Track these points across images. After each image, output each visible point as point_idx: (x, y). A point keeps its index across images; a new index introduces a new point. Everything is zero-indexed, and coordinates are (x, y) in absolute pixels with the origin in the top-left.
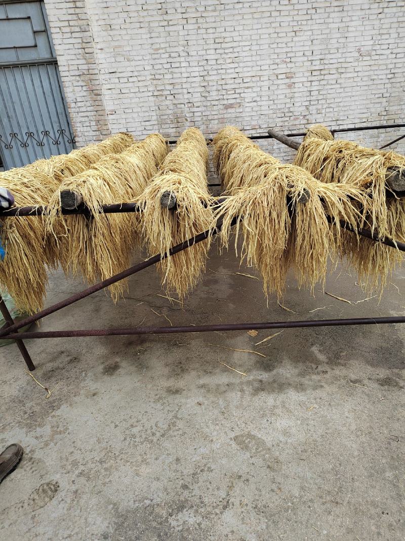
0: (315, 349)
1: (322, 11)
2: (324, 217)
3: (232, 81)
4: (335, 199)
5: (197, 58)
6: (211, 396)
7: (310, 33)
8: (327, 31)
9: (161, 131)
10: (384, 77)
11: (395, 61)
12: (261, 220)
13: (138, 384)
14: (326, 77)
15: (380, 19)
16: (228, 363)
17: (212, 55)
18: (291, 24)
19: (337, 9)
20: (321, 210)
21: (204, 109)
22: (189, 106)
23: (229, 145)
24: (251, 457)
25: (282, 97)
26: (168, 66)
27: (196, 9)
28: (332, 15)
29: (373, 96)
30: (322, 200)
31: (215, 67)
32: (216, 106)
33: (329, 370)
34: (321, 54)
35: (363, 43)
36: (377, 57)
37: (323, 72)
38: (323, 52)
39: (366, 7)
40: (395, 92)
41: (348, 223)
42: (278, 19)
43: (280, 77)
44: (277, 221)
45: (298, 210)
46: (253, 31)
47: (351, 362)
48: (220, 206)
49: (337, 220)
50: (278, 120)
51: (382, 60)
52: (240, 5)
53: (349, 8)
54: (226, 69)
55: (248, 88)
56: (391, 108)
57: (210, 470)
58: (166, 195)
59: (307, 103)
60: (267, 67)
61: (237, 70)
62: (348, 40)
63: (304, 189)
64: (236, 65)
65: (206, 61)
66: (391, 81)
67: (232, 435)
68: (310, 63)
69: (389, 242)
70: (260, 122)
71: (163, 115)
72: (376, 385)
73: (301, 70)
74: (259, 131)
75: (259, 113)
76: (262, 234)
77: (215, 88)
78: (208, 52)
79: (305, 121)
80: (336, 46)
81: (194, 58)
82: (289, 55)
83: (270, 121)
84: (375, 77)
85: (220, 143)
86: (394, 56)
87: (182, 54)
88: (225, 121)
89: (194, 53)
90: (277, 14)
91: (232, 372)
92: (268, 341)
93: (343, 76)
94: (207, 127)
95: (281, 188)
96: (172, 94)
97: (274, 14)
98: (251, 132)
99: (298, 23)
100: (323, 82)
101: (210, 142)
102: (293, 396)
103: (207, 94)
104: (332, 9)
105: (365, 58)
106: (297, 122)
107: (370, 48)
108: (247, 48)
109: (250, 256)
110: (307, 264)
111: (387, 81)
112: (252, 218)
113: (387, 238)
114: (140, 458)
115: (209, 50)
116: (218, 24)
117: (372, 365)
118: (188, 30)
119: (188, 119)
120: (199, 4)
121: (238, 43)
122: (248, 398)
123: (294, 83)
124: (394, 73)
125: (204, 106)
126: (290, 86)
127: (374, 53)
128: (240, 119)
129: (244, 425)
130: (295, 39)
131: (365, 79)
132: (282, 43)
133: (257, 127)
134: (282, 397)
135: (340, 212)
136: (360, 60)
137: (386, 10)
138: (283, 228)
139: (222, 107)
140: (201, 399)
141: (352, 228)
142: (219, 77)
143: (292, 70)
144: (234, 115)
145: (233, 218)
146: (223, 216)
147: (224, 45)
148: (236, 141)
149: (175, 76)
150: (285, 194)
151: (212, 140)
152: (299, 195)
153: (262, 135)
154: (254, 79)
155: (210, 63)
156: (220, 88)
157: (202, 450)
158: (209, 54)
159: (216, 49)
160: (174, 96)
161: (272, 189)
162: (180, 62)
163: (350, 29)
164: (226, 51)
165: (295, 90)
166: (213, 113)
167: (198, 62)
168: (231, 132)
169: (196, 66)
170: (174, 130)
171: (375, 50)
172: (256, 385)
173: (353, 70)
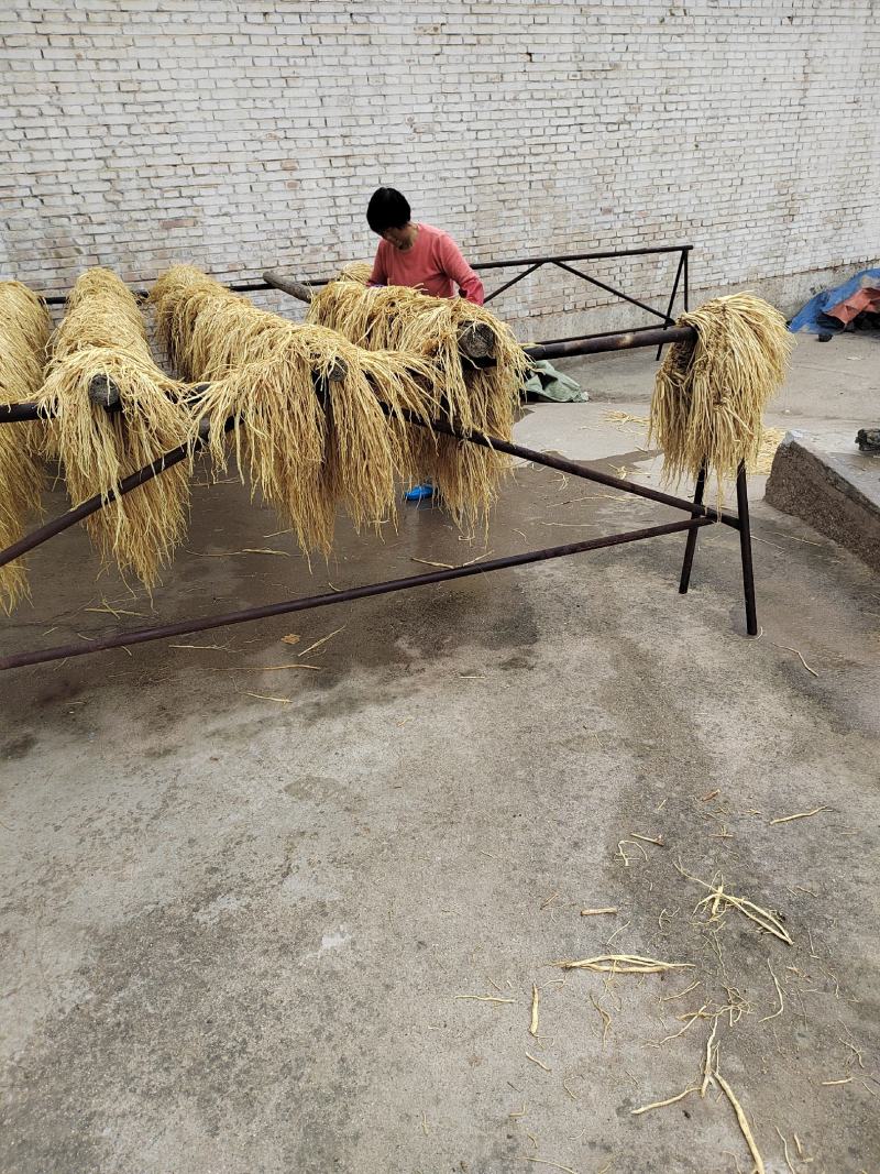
0: (402, 644)
1: (331, 40)
2: (376, 403)
3: (171, 171)
4: (389, 375)
5: (85, 121)
6: (234, 743)
7: (314, 83)
8: (348, 82)
9: (20, 276)
10: (462, 174)
11: (476, 144)
12: (275, 416)
13: (85, 758)
14: (360, 171)
15: (440, 66)
16: (255, 691)
17: (116, 116)
18: (277, 62)
19: (359, 40)
20: (369, 393)
21: (116, 228)
22: (81, 221)
23: (190, 302)
24: (318, 805)
25: (282, 206)
26: (19, 135)
27: (65, 15)
28: (352, 51)
29: (448, 210)
30: (369, 377)
31: (127, 141)
32: (144, 223)
33: (427, 666)
34: (342, 126)
35: (416, 109)
36: (445, 136)
37: (351, 162)
38: (346, 123)
39: (411, 40)
40: (484, 203)
41: (414, 413)
42: (248, 51)
43: (270, 166)
44: (301, 416)
45: (334, 393)
46: (198, 71)
47: (460, 649)
48: (200, 399)
49: (397, 407)
50: (279, 253)
51: (453, 141)
52: (164, 18)
53: (381, 40)
54: (153, 146)
55: (207, 186)
56: (482, 233)
57: (251, 838)
58: (99, 381)
59: (332, 221)
60: (239, 146)
61: (177, 149)
62: (390, 100)
63: (337, 358)
64: (174, 139)
65: (105, 128)
66: (475, 181)
67: (282, 785)
68: (323, 142)
69: (478, 439)
70: (244, 257)
71: (19, 242)
72: (499, 672)
73: (309, 154)
74: (245, 275)
75: (238, 238)
76: (280, 439)
77: (134, 184)
78: (108, 109)
79: (333, 257)
80: (369, 110)
81: (76, 120)
82: (281, 124)
83: (265, 254)
84: (447, 174)
85: (166, 298)
86: (473, 135)
87: (47, 110)
88: (169, 254)
89: (76, 110)
90: (245, 40)
91: (264, 702)
92: (321, 647)
93: (389, 169)
94: (129, 267)
95: (300, 361)
96: (36, 196)
97: (237, 40)
98: (229, 277)
99: (288, 61)
100: (353, 181)
101: (142, 298)
102: (373, 712)
103: (118, 198)
104: (349, 40)
105: (424, 138)
106: (318, 258)
107: (429, 118)
108: (193, 106)
109: (265, 479)
110: (363, 486)
111: (468, 182)
112: (260, 414)
113: (475, 432)
114: (119, 859)
115: (111, 106)
116: (121, 53)
117: (492, 647)
118: (54, 60)
119: (82, 249)
120: (71, 7)
121: (170, 93)
122: (297, 731)
123: (300, 180)
124: (478, 168)
125: (115, 223)
126: (294, 185)
127: (437, 128)
128: (201, 251)
129: (298, 769)
130: (288, 93)
131: (430, 177)
132: (263, 99)
133: (239, 267)
134: (356, 717)
135: (399, 396)
136: (416, 140)
137: (447, 50)
138: (313, 428)
139: (156, 225)
140: (215, 753)
141: (422, 419)
142: (137, 162)
143: (292, 155)
144: (185, 242)
145: (227, 416)
146: (208, 416)
147: (141, 97)
148: (202, 293)
149: (37, 156)
150: (309, 370)
151: (146, 295)
152: (329, 367)
153: (251, 283)
154: (217, 169)
155: (114, 131)
156: (145, 184)
157: (233, 818)
158: (111, 114)
159: (124, 104)
160: (42, 201)
161: (285, 364)
162: (46, 128)
163: (389, 80)
164: (148, 109)
165: (305, 194)
166: (139, 237)
167: (89, 128)
168: (186, 276)
169: (83, 138)
170: (52, 274)
171: (439, 122)
172: (310, 711)
173: (405, 160)
